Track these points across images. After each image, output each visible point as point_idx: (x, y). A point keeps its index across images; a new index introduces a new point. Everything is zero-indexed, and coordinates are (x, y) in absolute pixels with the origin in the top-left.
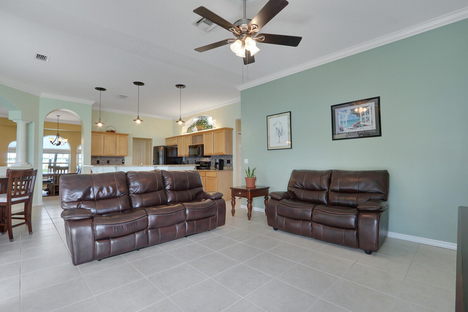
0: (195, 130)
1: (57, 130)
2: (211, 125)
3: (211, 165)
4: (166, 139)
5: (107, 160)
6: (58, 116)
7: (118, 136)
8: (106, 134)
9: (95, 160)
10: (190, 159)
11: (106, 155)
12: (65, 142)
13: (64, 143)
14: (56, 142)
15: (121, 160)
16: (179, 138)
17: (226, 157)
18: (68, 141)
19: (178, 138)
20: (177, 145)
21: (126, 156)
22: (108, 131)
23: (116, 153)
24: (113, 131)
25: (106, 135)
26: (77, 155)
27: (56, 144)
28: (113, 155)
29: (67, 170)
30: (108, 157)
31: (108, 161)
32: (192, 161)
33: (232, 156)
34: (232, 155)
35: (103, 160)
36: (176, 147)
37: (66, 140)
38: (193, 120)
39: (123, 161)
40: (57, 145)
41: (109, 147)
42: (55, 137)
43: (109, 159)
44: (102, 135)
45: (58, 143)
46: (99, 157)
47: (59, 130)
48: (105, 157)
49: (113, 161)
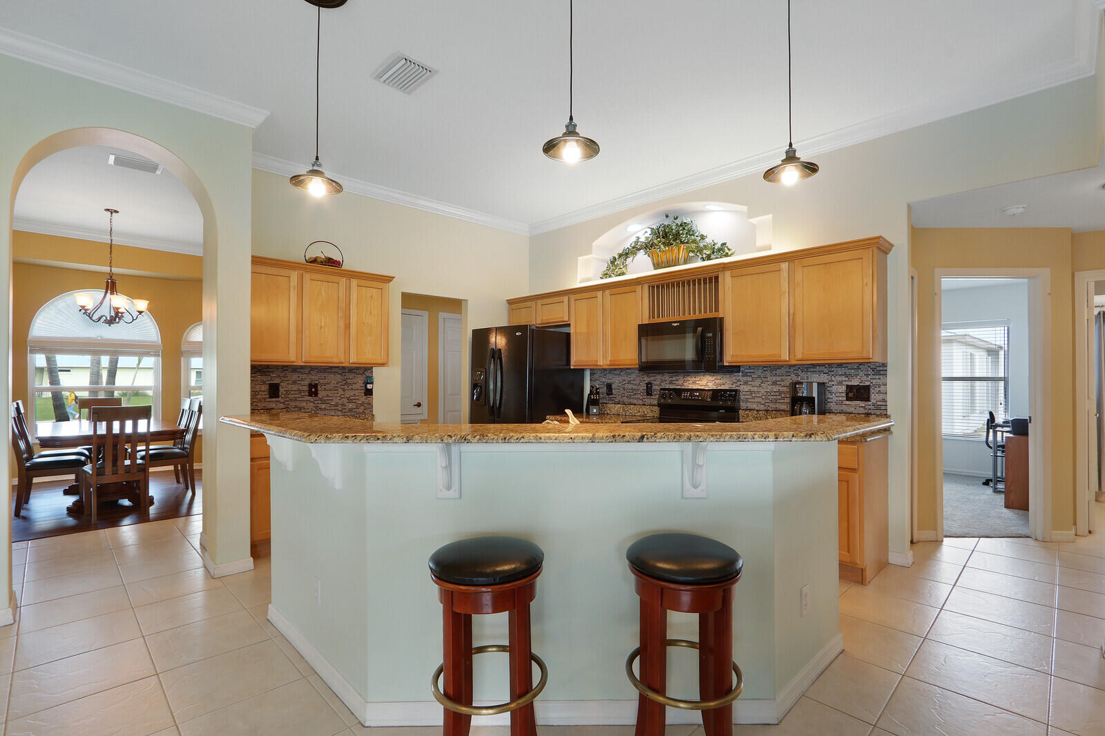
0: (641, 267)
1: (107, 269)
2: (724, 244)
3: (743, 405)
4: (510, 302)
5: (307, 382)
6: (113, 212)
7: (354, 282)
8: (307, 270)
9: (264, 383)
10: (620, 379)
11: (308, 360)
12: (140, 312)
13: (135, 314)
14: (105, 312)
15: (360, 381)
16: (578, 296)
17: (840, 371)
18: (149, 309)
19: (573, 297)
20: (569, 325)
21: (383, 365)
22: (314, 261)
23: (347, 352)
24: (330, 262)
25: (307, 276)
26: (182, 359)
27: (104, 318)
28: (335, 360)
29: (145, 421)
30: (312, 368)
31: (311, 386)
32: (630, 386)
33: (880, 369)
34: (884, 365)
35: (294, 382)
36: (565, 330)
37: (142, 305)
38: (626, 229)
39: (369, 386)
40: (106, 322)
41: (321, 327)
42: (99, 294)
43: (315, 378)
44: (294, 276)
45: (113, 314)
46: (277, 367)
47: (115, 270)
48: (302, 367)
49: (331, 386)
